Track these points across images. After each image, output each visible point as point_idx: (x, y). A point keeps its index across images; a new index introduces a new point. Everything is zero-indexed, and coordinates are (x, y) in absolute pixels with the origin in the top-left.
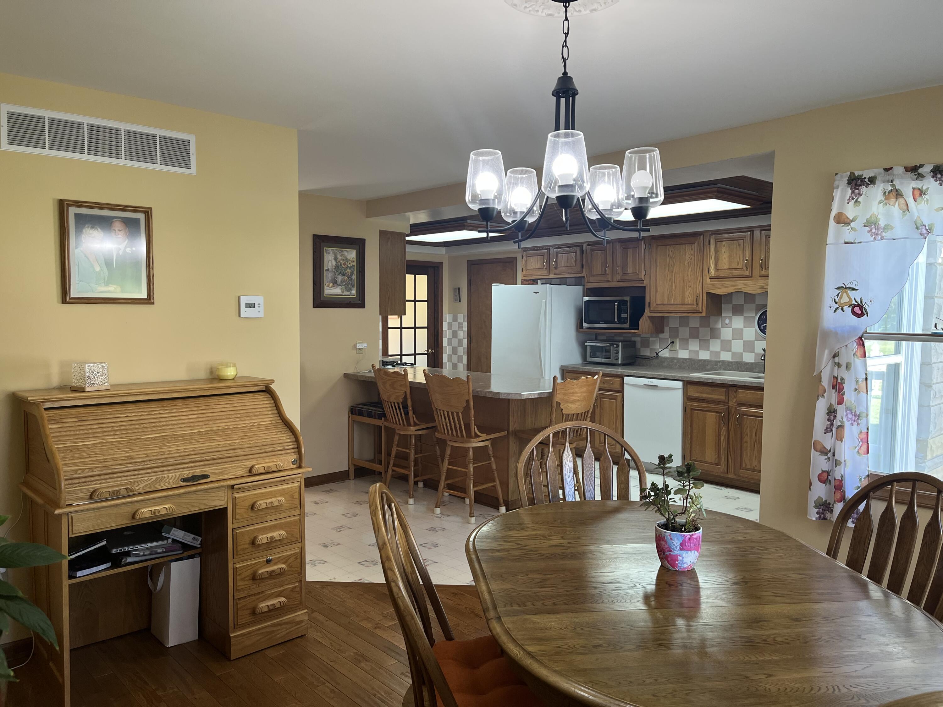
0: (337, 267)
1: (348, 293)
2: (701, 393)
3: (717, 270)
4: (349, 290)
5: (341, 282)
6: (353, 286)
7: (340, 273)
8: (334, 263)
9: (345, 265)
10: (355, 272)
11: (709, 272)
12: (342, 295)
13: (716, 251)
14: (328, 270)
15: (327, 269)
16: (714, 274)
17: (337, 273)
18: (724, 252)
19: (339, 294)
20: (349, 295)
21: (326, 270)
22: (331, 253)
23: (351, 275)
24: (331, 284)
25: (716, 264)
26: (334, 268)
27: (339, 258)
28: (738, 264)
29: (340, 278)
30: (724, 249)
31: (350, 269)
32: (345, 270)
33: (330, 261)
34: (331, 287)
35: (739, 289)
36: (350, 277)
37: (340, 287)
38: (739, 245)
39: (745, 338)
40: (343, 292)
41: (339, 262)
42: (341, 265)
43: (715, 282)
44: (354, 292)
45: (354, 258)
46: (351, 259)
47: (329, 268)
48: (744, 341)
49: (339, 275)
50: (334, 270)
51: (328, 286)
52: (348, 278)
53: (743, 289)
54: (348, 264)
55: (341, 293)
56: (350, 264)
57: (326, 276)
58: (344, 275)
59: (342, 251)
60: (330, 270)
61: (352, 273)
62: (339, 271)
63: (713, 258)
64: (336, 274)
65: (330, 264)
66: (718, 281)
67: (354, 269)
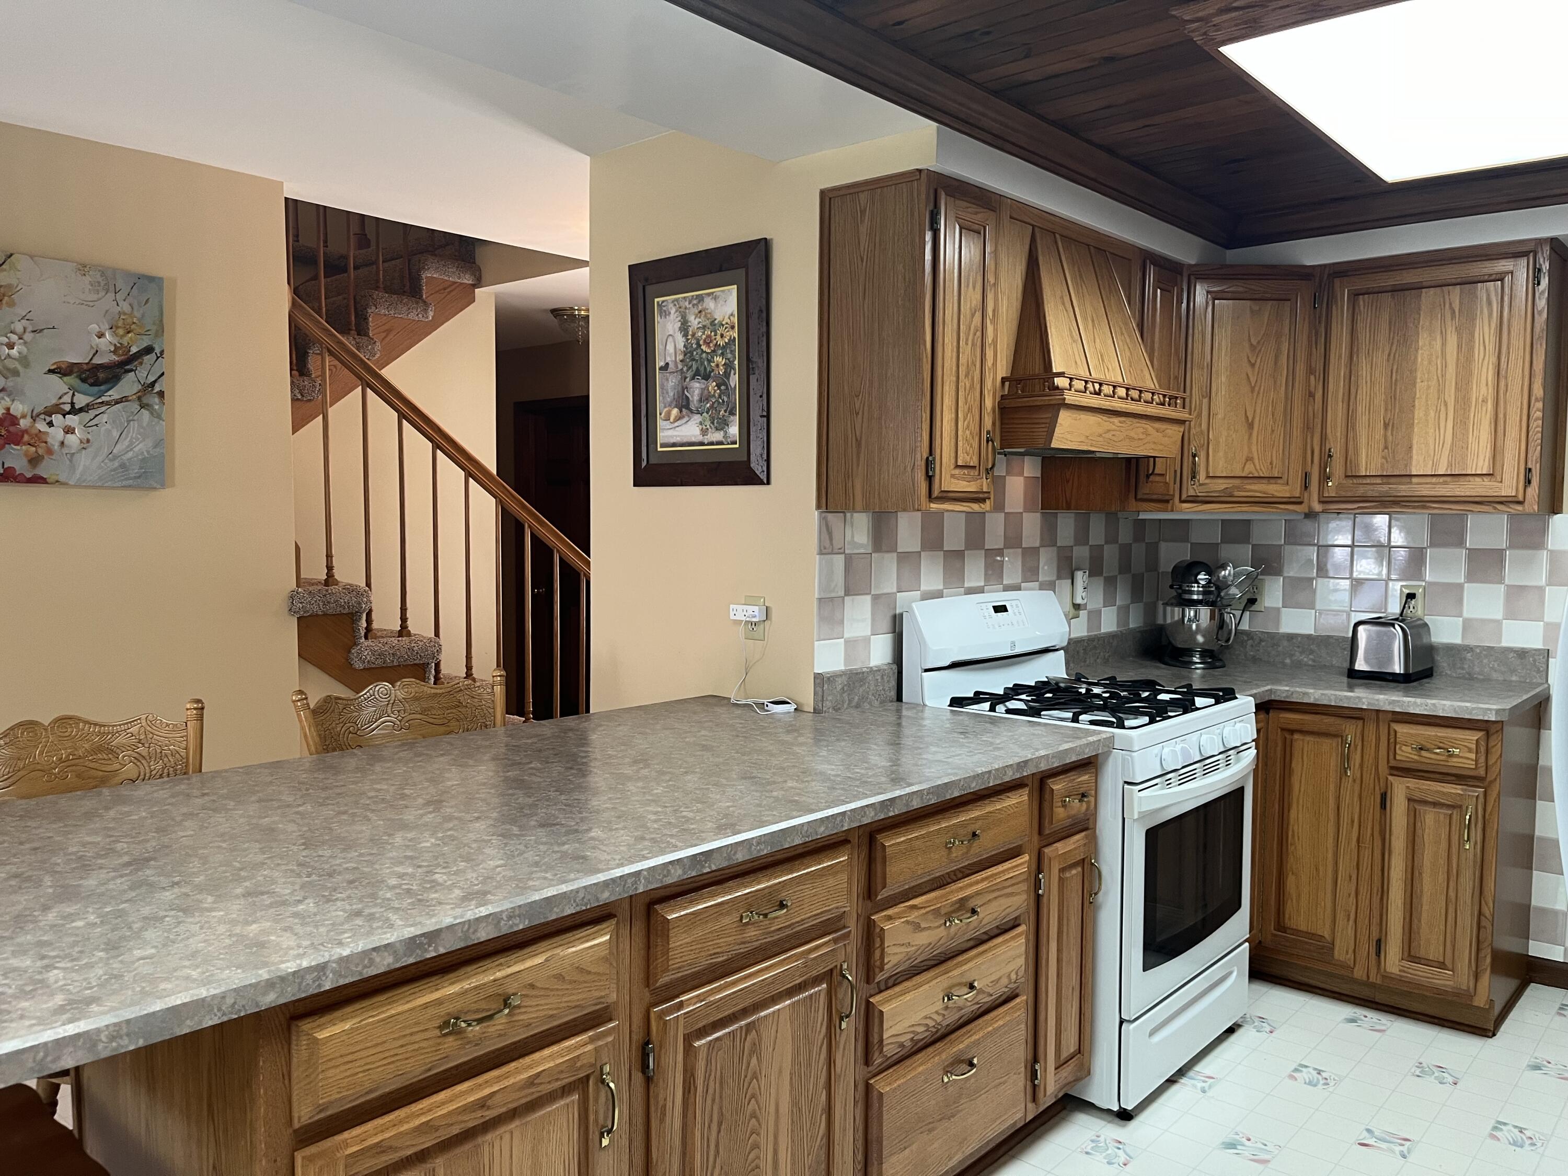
0: (688, 352)
1: (718, 436)
4: (722, 425)
5: (700, 401)
6: (732, 413)
7: (697, 373)
8: (680, 342)
9: (708, 344)
10: (736, 362)
12: (702, 444)
14: (665, 367)
15: (662, 364)
17: (689, 374)
19: (693, 440)
20: (721, 443)
21: (661, 369)
22: (673, 311)
23: (727, 375)
24: (675, 411)
26: (681, 357)
27: (694, 322)
29: (696, 388)
31: (722, 354)
32: (709, 361)
33: (670, 339)
34: (677, 420)
36: (722, 383)
37: (697, 418)
40: (704, 432)
41: (693, 335)
42: (699, 346)
44: (734, 430)
45: (732, 315)
46: (727, 320)
47: (668, 359)
49: (693, 378)
50: (680, 367)
51: (667, 419)
52: (718, 386)
54: (718, 337)
55: (700, 438)
56: (722, 336)
57: (662, 387)
58: (706, 377)
59: (701, 299)
60: (671, 366)
61: (729, 366)
62: (694, 367)
64: (686, 378)
65: (670, 348)
67: (733, 352)
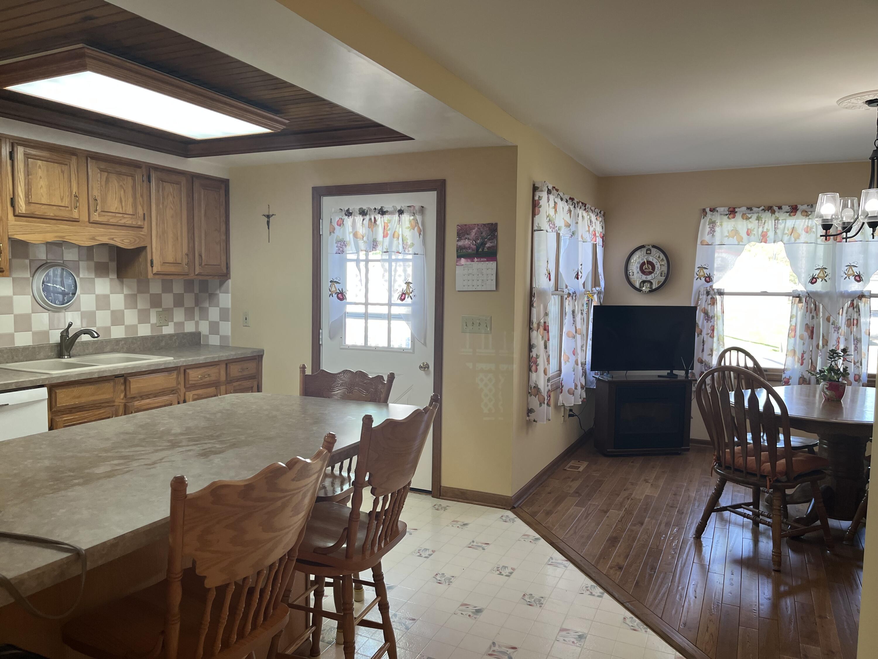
2: (79, 397)
3: (28, 203)
11: (13, 204)
13: (28, 173)
16: (26, 210)
18: (41, 178)
25: (28, 194)
28: (62, 199)
30: (40, 173)
35: (64, 237)
38: (63, 172)
39: (17, 310)
43: (23, 222)
48: (16, 316)
53: (67, 237)
63: (22, 184)
66: (27, 221)
